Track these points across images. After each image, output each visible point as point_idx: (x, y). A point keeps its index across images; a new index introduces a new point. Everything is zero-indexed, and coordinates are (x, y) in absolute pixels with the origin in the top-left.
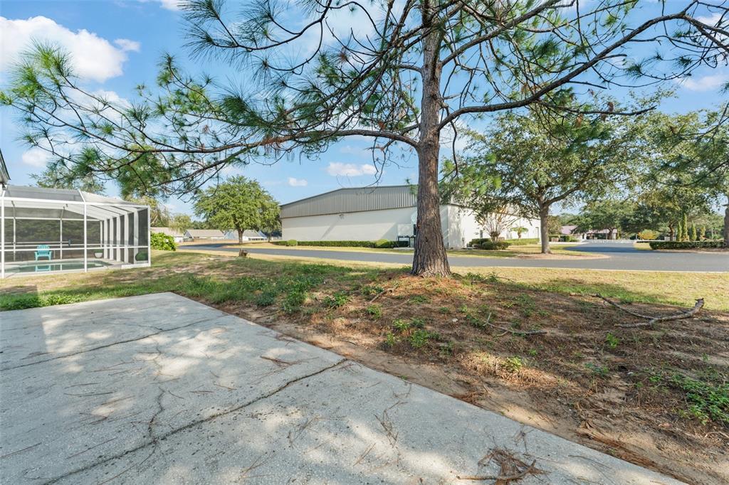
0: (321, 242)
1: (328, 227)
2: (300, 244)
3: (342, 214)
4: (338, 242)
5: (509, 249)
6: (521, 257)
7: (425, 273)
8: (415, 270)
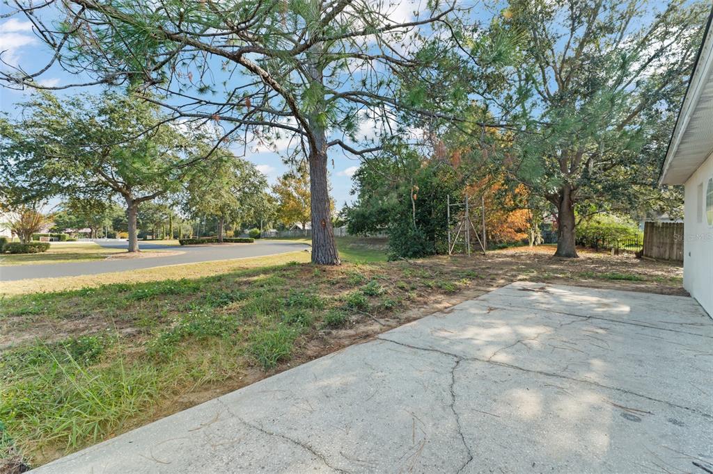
5: (49, 251)
6: (116, 257)
7: (339, 262)
8: (330, 261)
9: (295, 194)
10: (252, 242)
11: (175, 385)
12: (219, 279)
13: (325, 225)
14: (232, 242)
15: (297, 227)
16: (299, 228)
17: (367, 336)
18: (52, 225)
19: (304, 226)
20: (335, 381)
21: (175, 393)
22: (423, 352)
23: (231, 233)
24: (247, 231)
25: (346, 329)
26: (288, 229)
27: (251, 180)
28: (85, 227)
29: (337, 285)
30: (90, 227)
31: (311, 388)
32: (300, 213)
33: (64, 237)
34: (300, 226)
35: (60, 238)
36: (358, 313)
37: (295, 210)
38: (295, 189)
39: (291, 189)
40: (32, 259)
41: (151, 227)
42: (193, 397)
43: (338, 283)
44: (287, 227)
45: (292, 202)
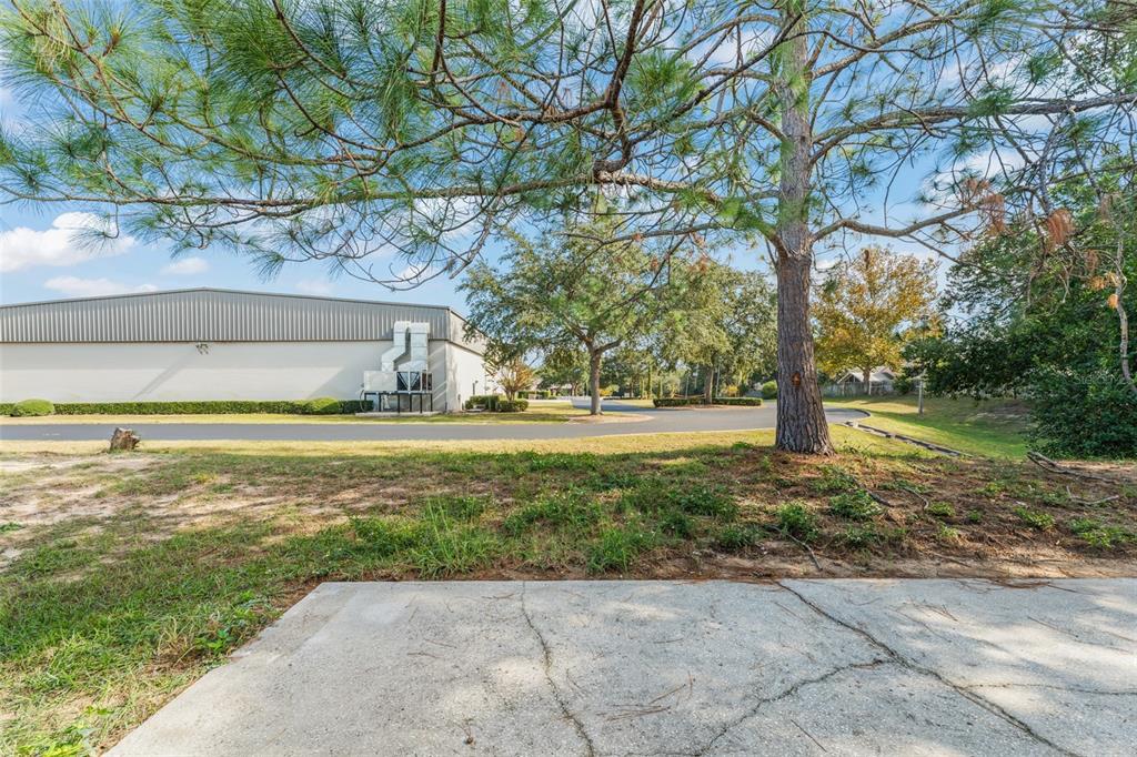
0: (140, 405)
1: (161, 371)
2: (61, 410)
3: (202, 344)
4: (194, 404)
5: (529, 411)
6: (578, 421)
7: (825, 449)
8: (804, 446)
9: (848, 315)
10: (759, 405)
11: (504, 558)
12: (626, 457)
13: (799, 383)
14: (726, 404)
15: (852, 378)
16: (857, 380)
17: (768, 576)
18: (540, 381)
19: (867, 375)
20: (644, 611)
21: (502, 566)
22: (833, 626)
23: (734, 389)
24: (760, 387)
25: (741, 556)
26: (833, 382)
27: (757, 300)
28: (567, 382)
29: (792, 489)
30: (571, 383)
31: (611, 607)
32: (857, 351)
33: (547, 394)
34: (859, 375)
35: (543, 396)
36: (788, 539)
37: (848, 347)
38: (851, 305)
39: (840, 307)
40: (510, 419)
41: (628, 381)
42: (513, 575)
43: (794, 484)
44: (831, 377)
45: (840, 331)
